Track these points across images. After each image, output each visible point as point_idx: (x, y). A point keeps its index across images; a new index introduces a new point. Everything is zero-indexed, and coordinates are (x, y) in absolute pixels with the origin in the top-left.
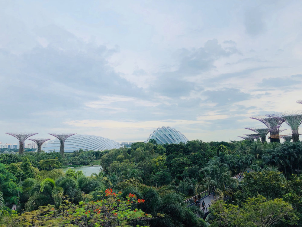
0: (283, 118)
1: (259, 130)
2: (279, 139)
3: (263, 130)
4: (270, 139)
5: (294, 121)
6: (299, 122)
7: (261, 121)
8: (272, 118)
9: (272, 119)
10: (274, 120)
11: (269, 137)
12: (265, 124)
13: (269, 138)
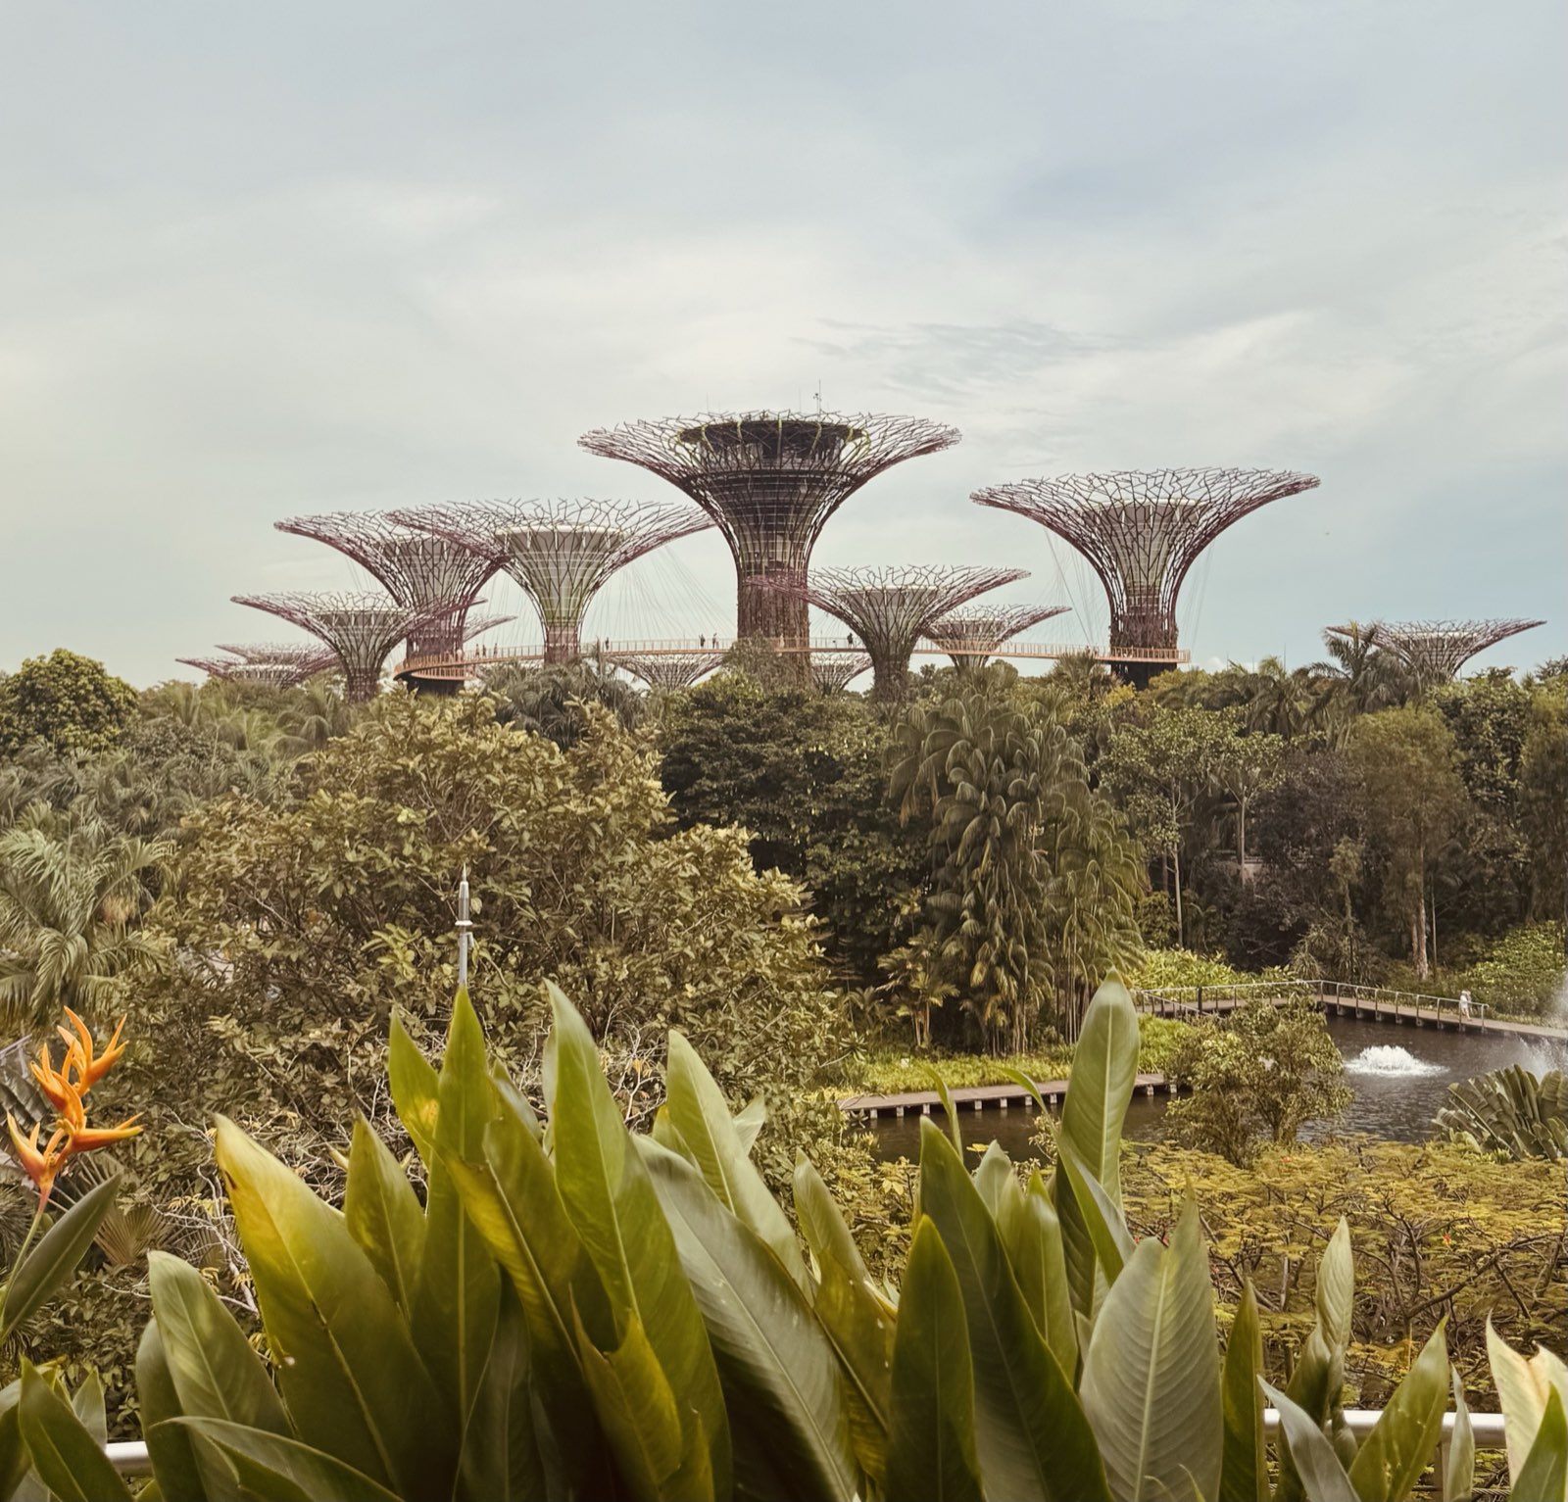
1: (337, 620)
2: (462, 682)
3: (364, 617)
4: (403, 684)
5: (563, 568)
7: (352, 554)
11: (402, 670)
13: (400, 677)
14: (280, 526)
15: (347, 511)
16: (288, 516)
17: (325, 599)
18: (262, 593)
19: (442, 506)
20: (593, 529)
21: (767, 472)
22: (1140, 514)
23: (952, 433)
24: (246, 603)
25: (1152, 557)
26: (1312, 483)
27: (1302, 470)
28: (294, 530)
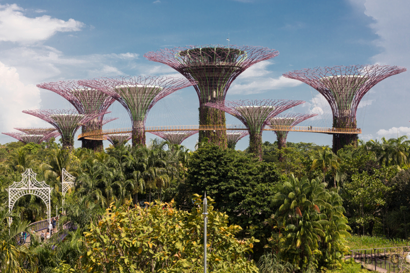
0: (116, 90)
1: (59, 119)
2: (102, 141)
3: (68, 118)
4: (81, 142)
5: (139, 100)
6: (147, 104)
7: (63, 96)
8: (89, 89)
9: (90, 94)
10: (93, 93)
11: (81, 136)
12: (74, 104)
13: (79, 140)
14: (39, 86)
15: (62, 81)
17: (55, 111)
19: (96, 78)
20: (150, 86)
21: (210, 66)
22: (344, 80)
24: (28, 113)
25: (348, 96)
26: (404, 70)
28: (44, 87)
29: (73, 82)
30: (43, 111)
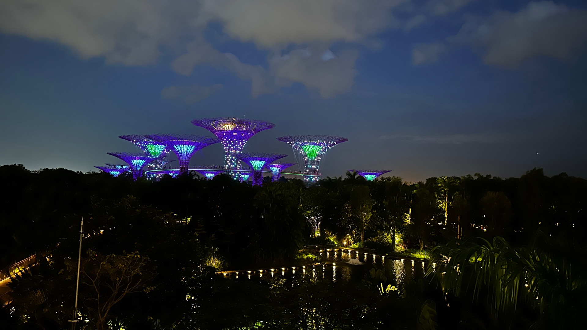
14: (120, 137)
15: (136, 135)
16: (122, 135)
17: (129, 154)
18: (114, 152)
19: (157, 134)
20: (192, 141)
23: (273, 125)
24: (110, 154)
26: (347, 140)
27: (345, 137)
28: (123, 138)
29: (143, 136)
30: (120, 154)
